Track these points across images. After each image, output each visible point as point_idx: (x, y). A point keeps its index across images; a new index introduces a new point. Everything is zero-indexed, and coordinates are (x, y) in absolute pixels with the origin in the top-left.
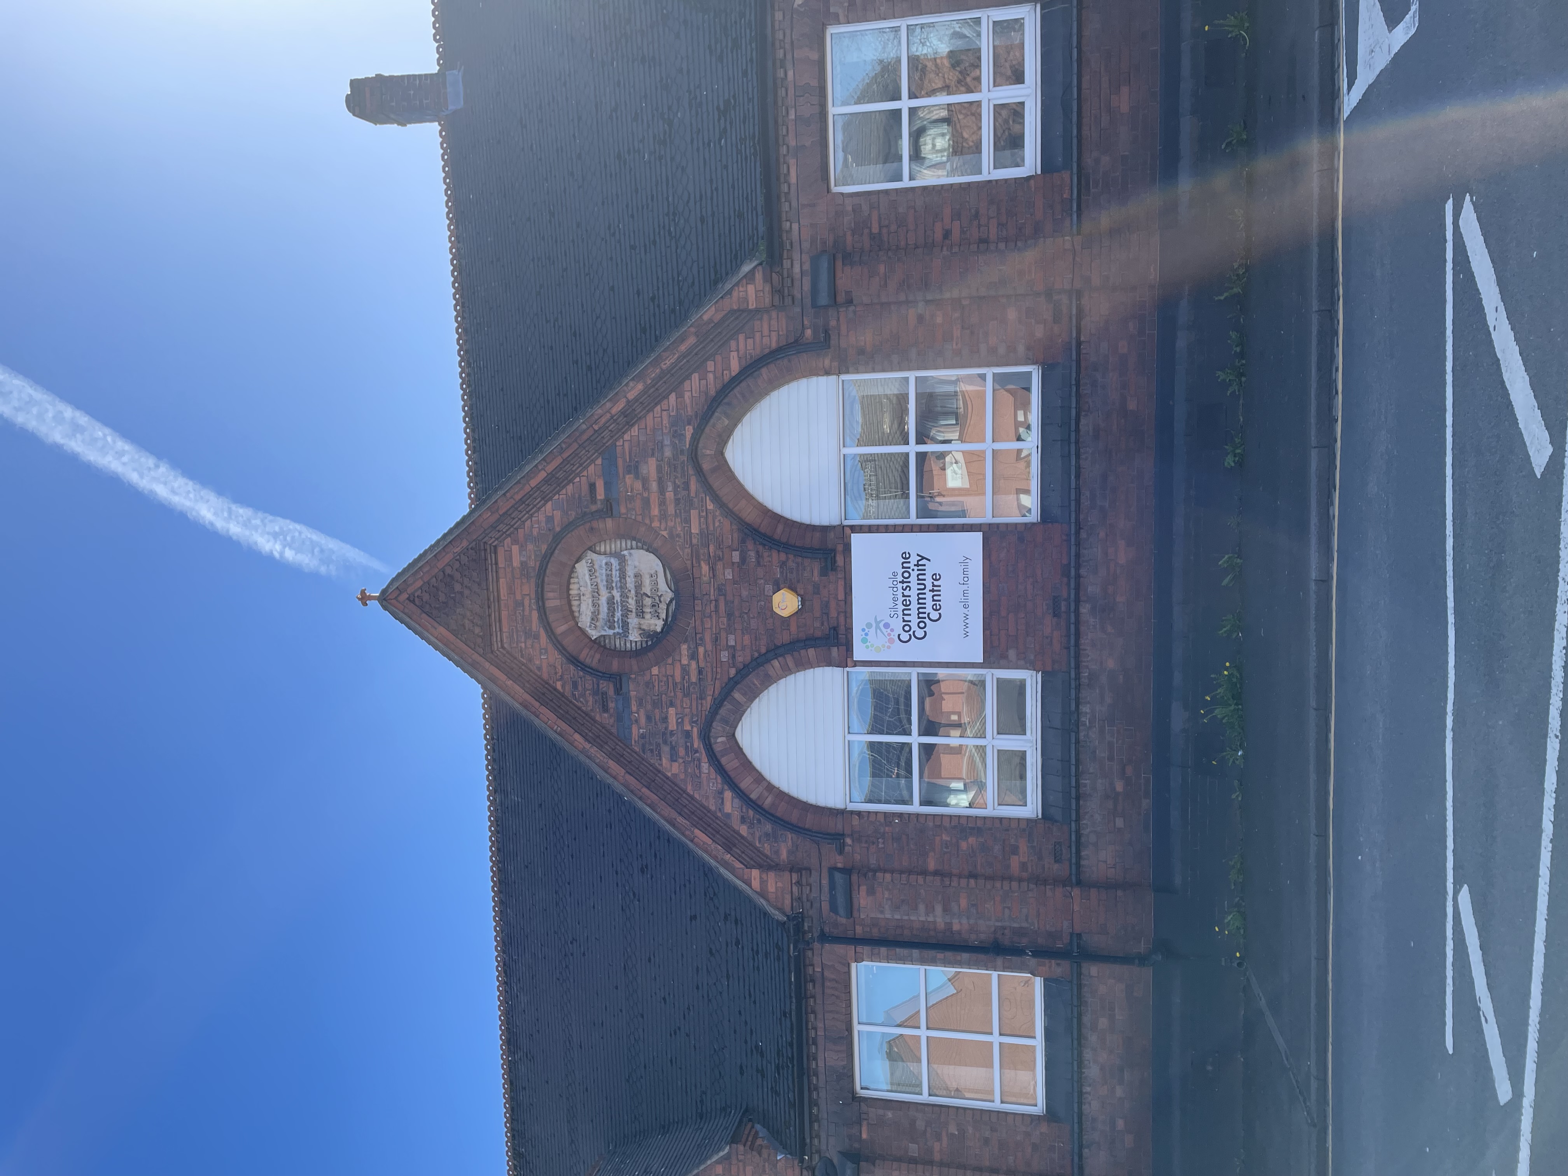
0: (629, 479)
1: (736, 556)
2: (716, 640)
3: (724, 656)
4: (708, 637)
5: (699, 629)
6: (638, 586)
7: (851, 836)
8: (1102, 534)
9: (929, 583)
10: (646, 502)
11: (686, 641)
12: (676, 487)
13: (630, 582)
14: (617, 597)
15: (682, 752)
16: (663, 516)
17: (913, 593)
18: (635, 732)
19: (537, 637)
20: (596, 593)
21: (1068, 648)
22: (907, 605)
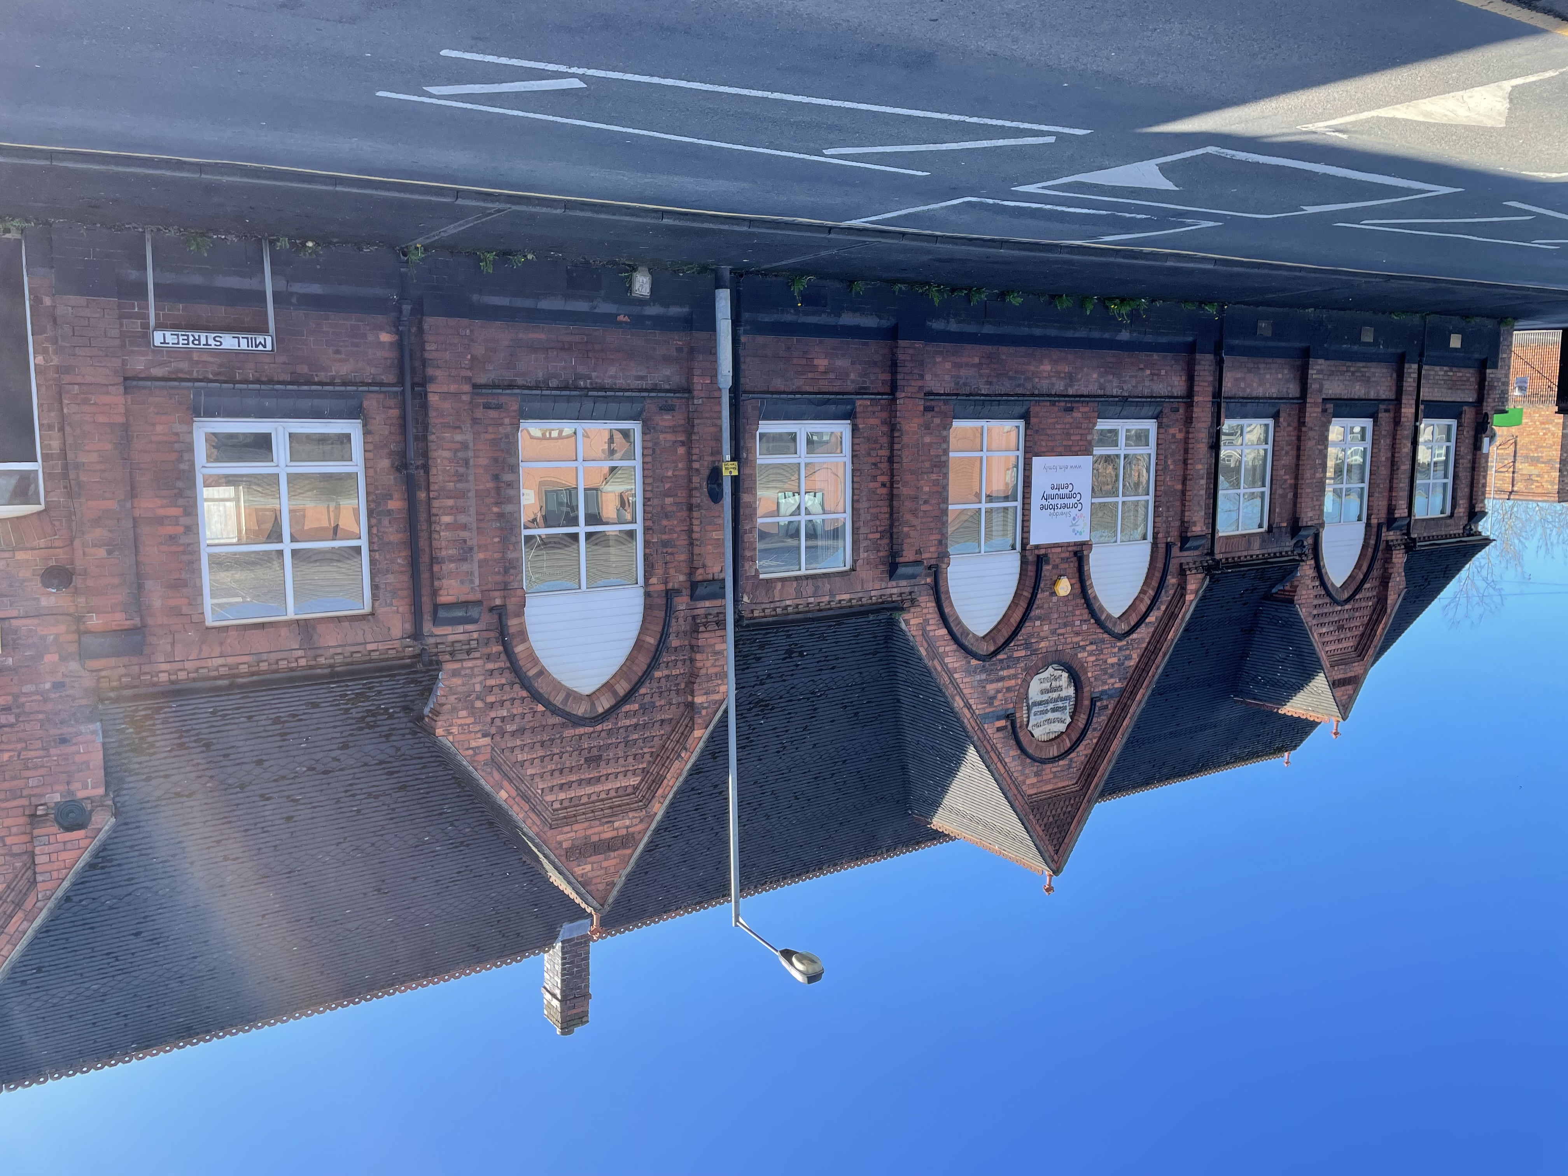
0: (996, 703)
1: (1038, 623)
2: (1077, 634)
3: (1085, 627)
4: (1075, 639)
5: (1071, 646)
6: (1048, 691)
7: (1167, 538)
8: (1037, 380)
9: (1056, 492)
10: (1009, 689)
11: (1077, 655)
12: (1002, 669)
13: (1045, 697)
14: (1051, 706)
15: (1128, 652)
16: (1015, 676)
17: (1060, 502)
18: (1118, 685)
19: (1071, 760)
20: (1049, 721)
21: (1088, 402)
22: (1065, 506)
